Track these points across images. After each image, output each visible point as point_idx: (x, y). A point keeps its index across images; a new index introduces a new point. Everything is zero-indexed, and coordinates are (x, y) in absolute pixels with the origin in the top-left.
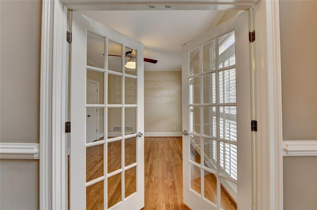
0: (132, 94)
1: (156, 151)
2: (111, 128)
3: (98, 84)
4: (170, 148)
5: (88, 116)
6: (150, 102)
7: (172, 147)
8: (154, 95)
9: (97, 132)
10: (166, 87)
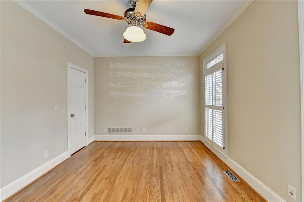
0: (131, 86)
1: (170, 170)
2: (104, 130)
3: (87, 72)
4: (189, 164)
5: (71, 116)
6: (154, 96)
7: (191, 161)
8: (159, 87)
9: (85, 135)
10: (175, 77)
